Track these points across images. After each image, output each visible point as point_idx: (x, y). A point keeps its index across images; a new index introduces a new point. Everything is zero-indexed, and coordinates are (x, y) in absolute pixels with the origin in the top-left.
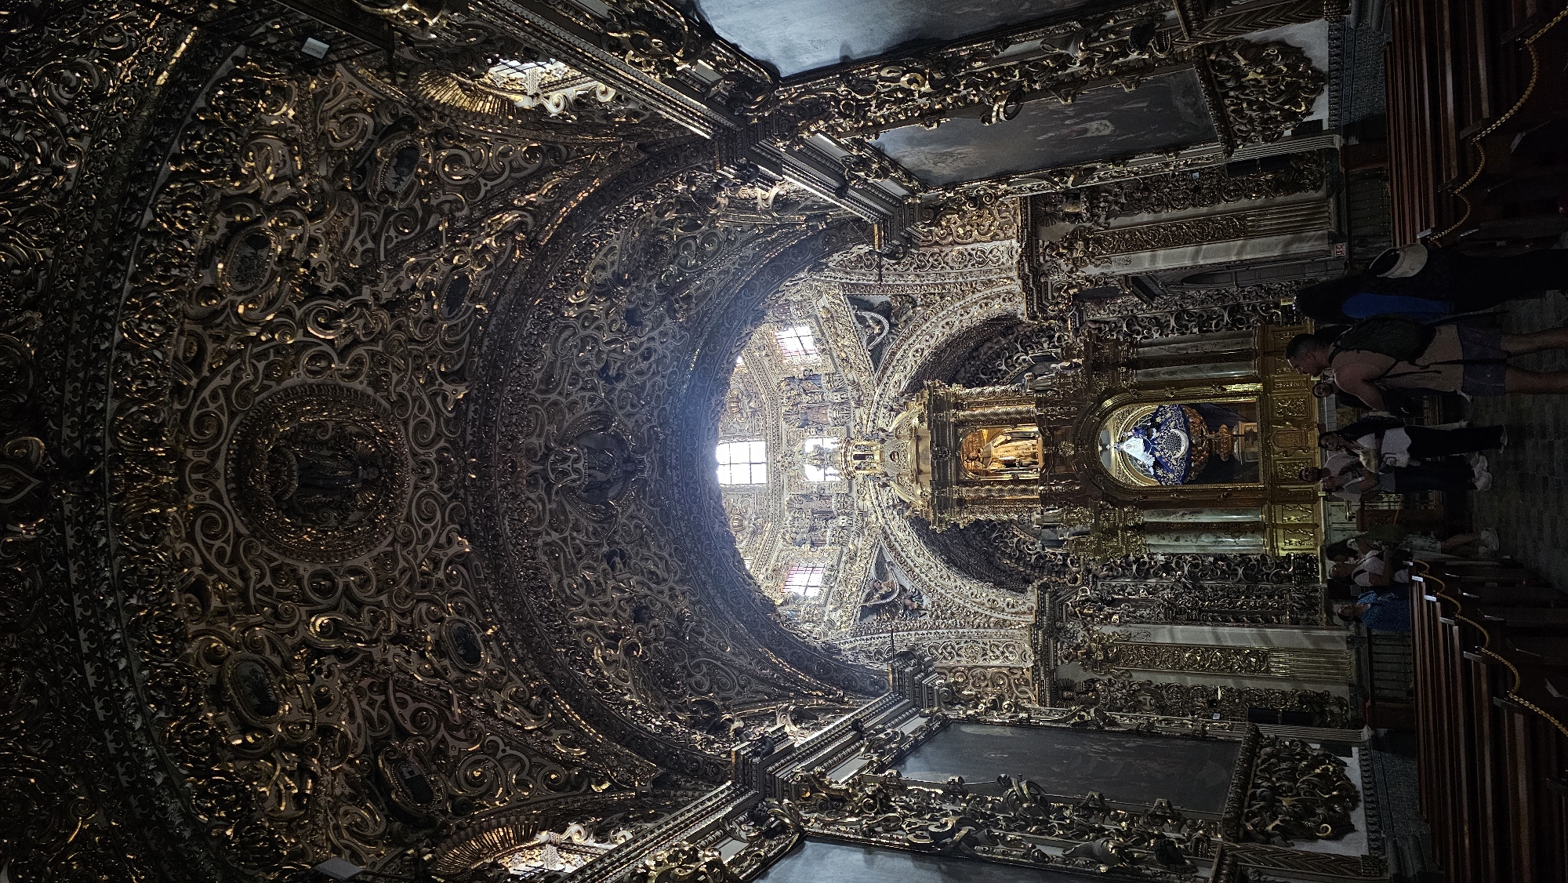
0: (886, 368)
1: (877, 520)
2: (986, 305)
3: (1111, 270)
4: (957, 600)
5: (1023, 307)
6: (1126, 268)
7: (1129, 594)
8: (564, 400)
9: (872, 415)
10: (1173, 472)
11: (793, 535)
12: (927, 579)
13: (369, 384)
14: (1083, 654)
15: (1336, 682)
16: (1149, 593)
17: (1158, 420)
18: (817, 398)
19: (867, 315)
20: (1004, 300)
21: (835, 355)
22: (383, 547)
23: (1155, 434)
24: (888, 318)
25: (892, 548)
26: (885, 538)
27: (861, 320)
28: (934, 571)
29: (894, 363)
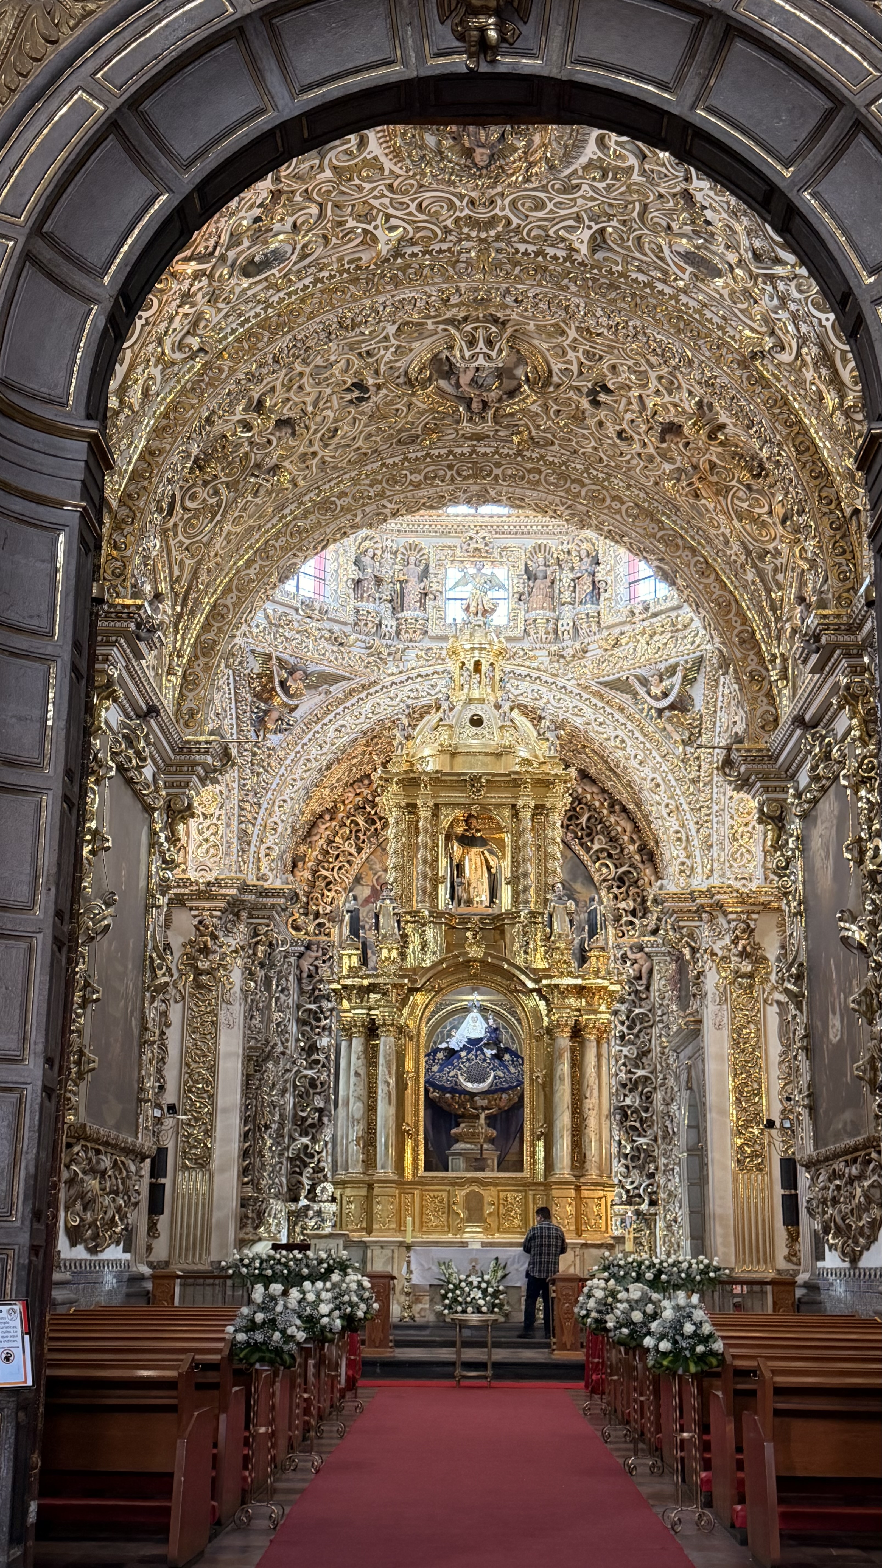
0: (601, 697)
1: (389, 675)
2: (679, 839)
3: (710, 1005)
4: (277, 780)
5: (671, 888)
6: (711, 1022)
7: (277, 999)
8: (568, 342)
9: (535, 674)
10: (441, 1071)
11: (370, 553)
12: (305, 740)
13: (591, 159)
14: (205, 943)
15: (171, 1247)
16: (278, 1025)
17: (507, 1057)
18: (567, 596)
19: (677, 679)
20: (683, 864)
21: (625, 628)
22: (388, 165)
23: (489, 1052)
24: (672, 707)
25: (350, 694)
26: (363, 686)
27: (672, 671)
28: (314, 751)
29: (608, 710)
